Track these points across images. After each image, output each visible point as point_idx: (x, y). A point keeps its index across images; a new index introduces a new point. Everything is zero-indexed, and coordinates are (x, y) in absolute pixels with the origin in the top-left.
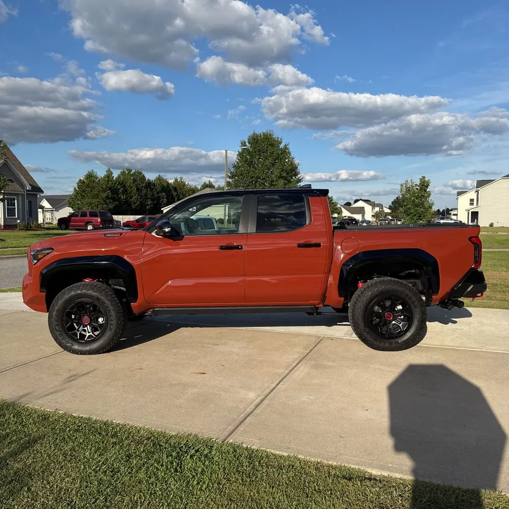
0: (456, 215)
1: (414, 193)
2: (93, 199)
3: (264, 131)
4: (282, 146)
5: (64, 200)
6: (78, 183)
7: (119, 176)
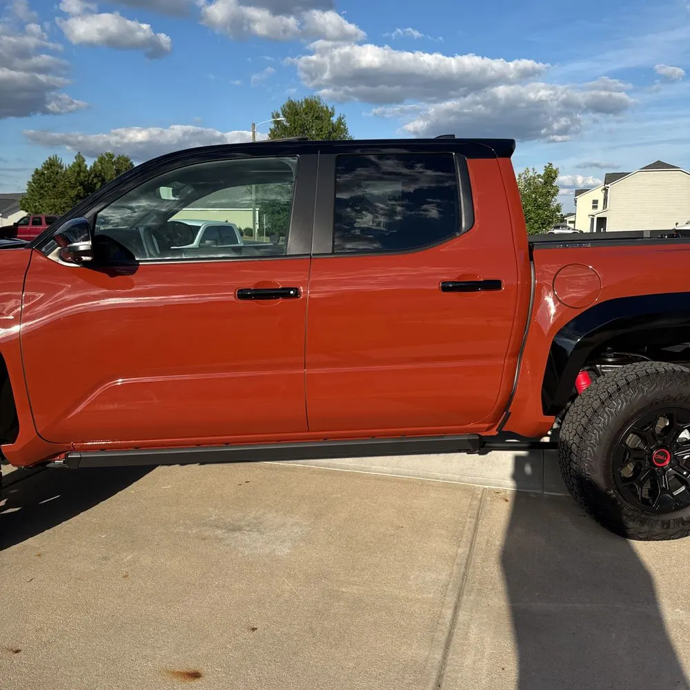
0: (574, 222)
1: (536, 188)
2: (57, 198)
3: (307, 97)
4: (334, 119)
5: (14, 201)
6: (33, 176)
7: (95, 164)
